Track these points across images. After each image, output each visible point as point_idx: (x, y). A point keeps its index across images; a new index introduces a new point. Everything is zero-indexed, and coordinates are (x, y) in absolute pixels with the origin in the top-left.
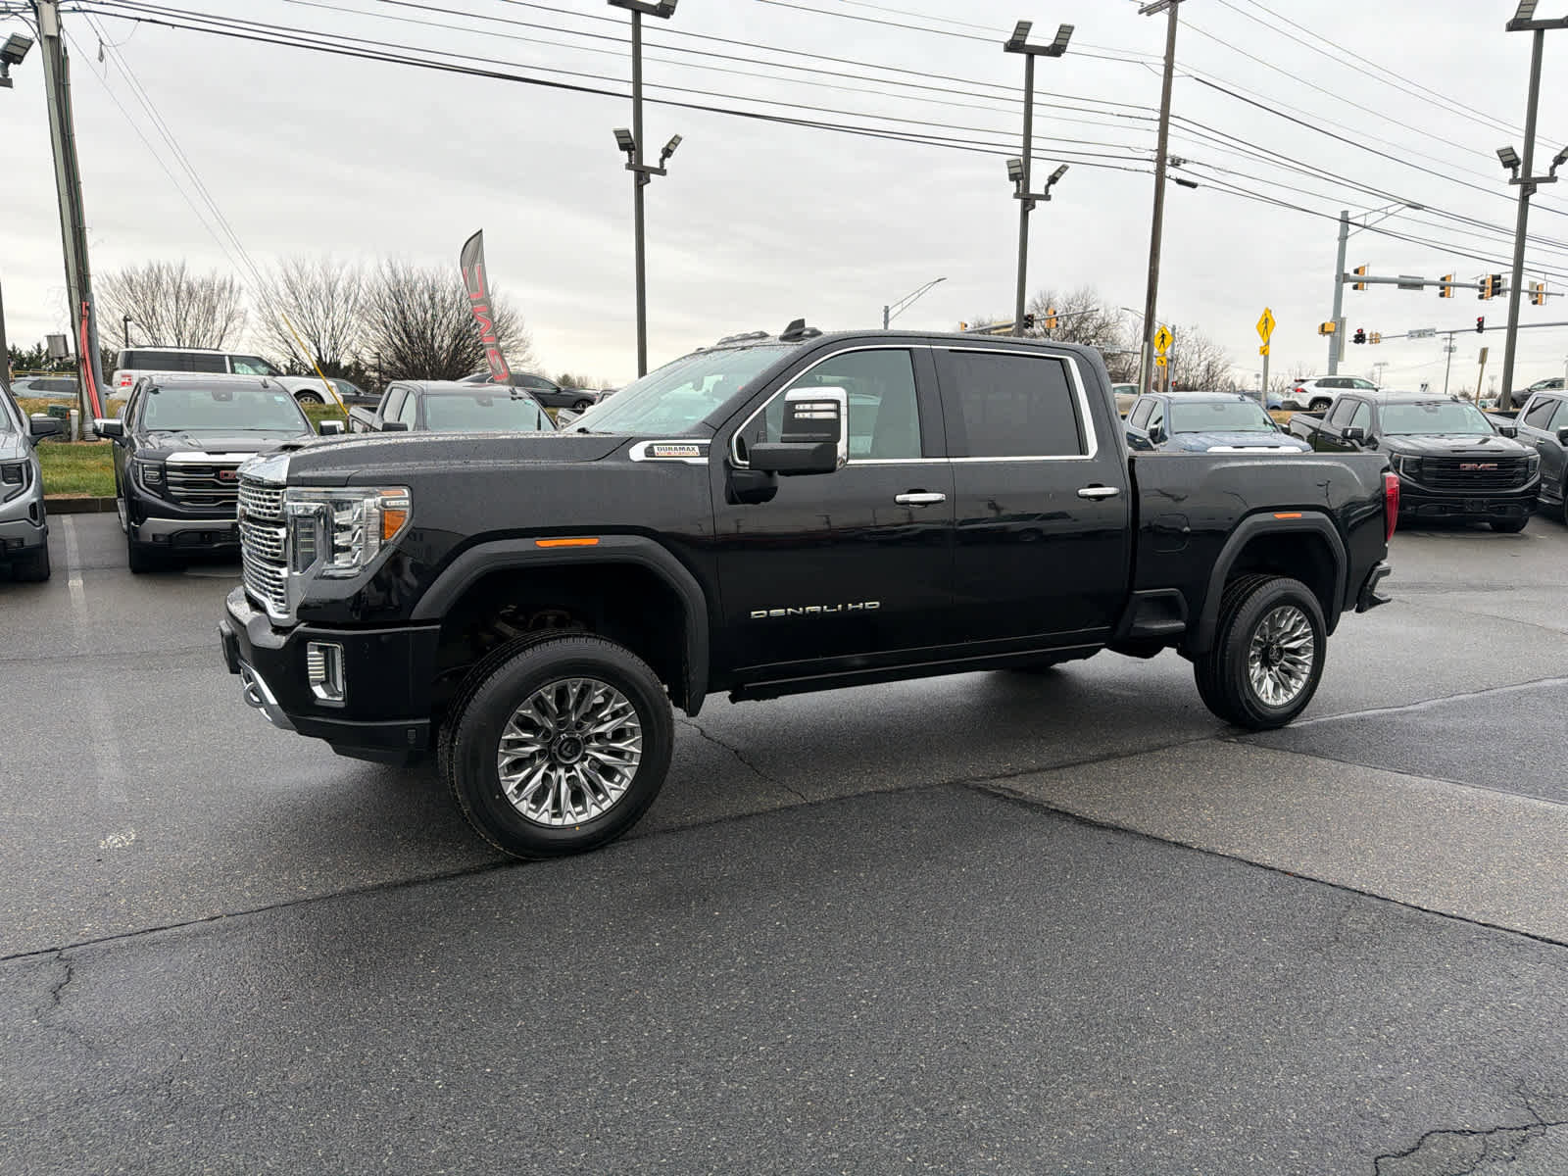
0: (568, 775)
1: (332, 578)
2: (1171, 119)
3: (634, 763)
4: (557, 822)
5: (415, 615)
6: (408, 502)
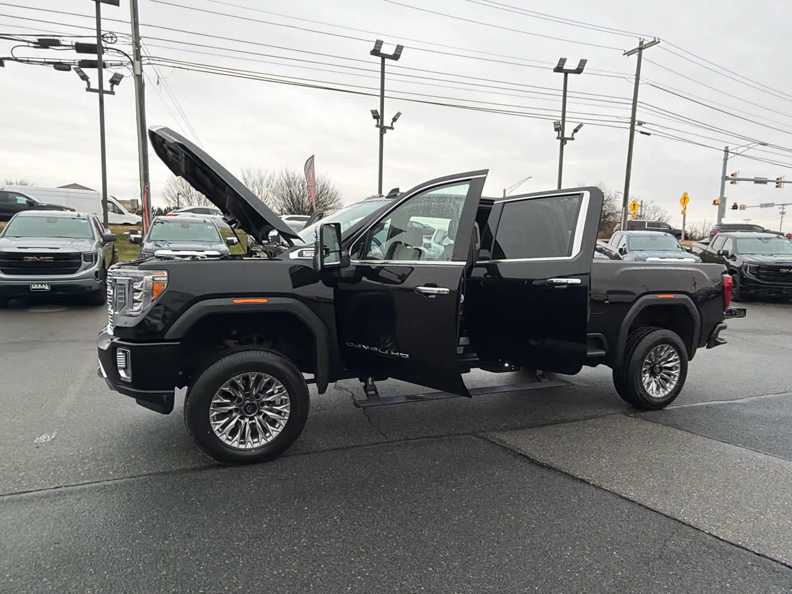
0: (251, 422)
1: (131, 316)
2: (638, 104)
3: (286, 418)
4: (242, 446)
5: (167, 337)
6: (166, 279)
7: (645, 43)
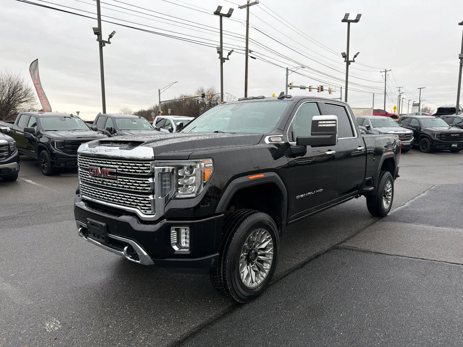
2: (249, 39)
3: (271, 258)
4: (253, 286)
5: (217, 211)
6: (211, 165)
7: (250, 2)
